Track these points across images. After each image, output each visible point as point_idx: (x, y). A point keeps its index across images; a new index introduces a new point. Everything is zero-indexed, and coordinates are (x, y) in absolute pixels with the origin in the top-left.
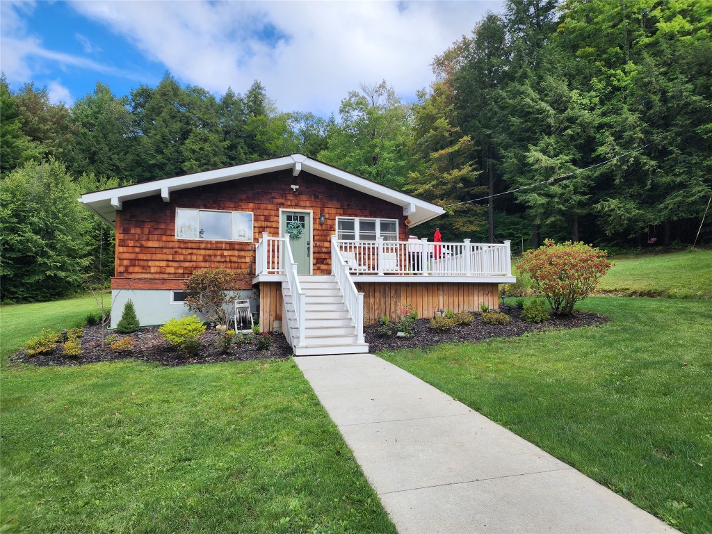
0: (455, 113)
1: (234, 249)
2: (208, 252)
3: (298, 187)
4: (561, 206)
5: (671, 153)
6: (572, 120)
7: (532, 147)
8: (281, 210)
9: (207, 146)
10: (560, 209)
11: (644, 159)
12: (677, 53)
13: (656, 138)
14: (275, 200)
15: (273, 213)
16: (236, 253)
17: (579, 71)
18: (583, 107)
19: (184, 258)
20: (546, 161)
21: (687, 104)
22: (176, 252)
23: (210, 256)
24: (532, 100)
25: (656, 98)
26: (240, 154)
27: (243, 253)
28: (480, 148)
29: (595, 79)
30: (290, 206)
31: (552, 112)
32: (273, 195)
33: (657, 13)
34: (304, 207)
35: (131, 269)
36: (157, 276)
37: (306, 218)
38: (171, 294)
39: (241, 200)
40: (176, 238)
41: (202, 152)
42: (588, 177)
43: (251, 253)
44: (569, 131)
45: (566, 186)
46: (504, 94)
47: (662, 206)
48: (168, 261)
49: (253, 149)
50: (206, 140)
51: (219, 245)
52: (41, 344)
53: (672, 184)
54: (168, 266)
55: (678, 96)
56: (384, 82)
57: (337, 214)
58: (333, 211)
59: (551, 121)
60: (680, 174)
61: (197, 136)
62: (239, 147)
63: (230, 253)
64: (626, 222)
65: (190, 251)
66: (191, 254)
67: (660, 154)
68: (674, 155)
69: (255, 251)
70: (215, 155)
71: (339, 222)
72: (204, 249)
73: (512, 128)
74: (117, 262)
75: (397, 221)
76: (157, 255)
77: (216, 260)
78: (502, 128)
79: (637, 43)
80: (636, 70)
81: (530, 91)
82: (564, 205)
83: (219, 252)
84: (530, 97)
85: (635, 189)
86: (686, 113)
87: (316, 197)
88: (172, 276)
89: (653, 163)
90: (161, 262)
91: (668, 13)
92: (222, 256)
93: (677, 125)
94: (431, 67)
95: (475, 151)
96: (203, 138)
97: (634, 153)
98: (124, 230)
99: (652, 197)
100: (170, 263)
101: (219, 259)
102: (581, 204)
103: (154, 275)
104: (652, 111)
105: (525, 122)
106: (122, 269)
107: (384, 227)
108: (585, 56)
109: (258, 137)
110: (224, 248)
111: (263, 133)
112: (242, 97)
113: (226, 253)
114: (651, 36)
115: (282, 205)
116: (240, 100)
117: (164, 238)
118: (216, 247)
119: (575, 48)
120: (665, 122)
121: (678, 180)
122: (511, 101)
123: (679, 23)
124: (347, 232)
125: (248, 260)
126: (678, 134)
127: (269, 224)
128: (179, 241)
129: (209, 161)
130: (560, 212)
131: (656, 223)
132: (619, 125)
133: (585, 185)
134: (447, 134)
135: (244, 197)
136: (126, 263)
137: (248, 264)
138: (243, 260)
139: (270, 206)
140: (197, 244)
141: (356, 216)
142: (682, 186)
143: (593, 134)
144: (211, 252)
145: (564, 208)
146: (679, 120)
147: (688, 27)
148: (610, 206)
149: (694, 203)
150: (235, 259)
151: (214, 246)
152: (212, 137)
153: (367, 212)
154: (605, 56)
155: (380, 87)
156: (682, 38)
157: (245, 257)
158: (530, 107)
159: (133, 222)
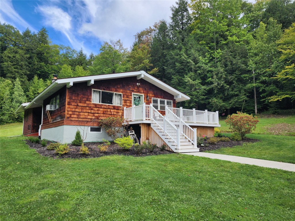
0: (151, 58)
1: (115, 109)
2: (105, 110)
3: (139, 84)
4: (196, 100)
5: (233, 83)
6: (199, 67)
7: (186, 76)
8: (133, 93)
9: (18, 56)
10: (196, 101)
11: (225, 85)
12: (235, 49)
13: (229, 78)
14: (130, 89)
15: (129, 94)
16: (116, 111)
17: (201, 50)
18: (203, 63)
19: (95, 112)
20: (191, 82)
21: (239, 67)
22: (92, 109)
23: (105, 111)
24: (185, 57)
25: (229, 63)
26: (35, 61)
27: (118, 111)
28: (160, 74)
29: (207, 53)
30: (136, 92)
31: (193, 63)
32: (130, 86)
33: (227, 33)
34: (141, 93)
35: (72, 116)
36: (84, 120)
37: (141, 97)
38: (89, 128)
39: (118, 88)
40: (92, 102)
41: (14, 58)
42: (205, 89)
43: (122, 111)
44: (199, 71)
45: (198, 92)
46: (173, 54)
47: (230, 102)
48: (89, 113)
49: (41, 60)
50: (16, 52)
51: (109, 107)
52: (65, 149)
53: (234, 95)
54: (88, 115)
55: (236, 64)
56: (120, 40)
57: (152, 97)
58: (151, 95)
59: (193, 67)
60: (236, 91)
61: (11, 50)
62: (34, 58)
63: (113, 110)
64: (219, 107)
65: (98, 109)
66: (98, 110)
67: (230, 83)
68: (234, 84)
69: (123, 110)
70: (22, 60)
71: (153, 100)
72: (103, 108)
73: (177, 68)
74: (66, 112)
75: (172, 101)
76: (84, 110)
77: (108, 113)
78: (171, 67)
79: (221, 43)
80: (221, 52)
81: (184, 54)
82: (197, 99)
83: (109, 110)
84: (184, 57)
85: (221, 95)
86: (239, 70)
87: (145, 89)
88: (90, 120)
89: (228, 86)
90: (86, 113)
91: (231, 34)
92: (110, 111)
93: (235, 74)
94: (135, 37)
95: (158, 74)
96: (15, 51)
97: (222, 82)
98: (70, 97)
99: (226, 99)
100: (90, 114)
101: (109, 113)
102: (203, 99)
103: (83, 119)
104: (228, 68)
105: (181, 66)
106: (68, 116)
107: (168, 103)
108: (202, 44)
109: (45, 54)
110: (111, 108)
111: (47, 53)
112: (35, 33)
113: (112, 110)
114: (225, 41)
115: (133, 91)
116: (35, 35)
117: (87, 102)
118: (108, 108)
119: (199, 41)
120: (231, 72)
121: (236, 93)
122: (176, 57)
123: (235, 38)
124: (155, 104)
125: (120, 114)
126: (236, 77)
127: (128, 99)
128: (93, 104)
129: (18, 63)
130: (196, 102)
131: (229, 108)
132: (217, 71)
133: (204, 92)
134: (147, 66)
135: (119, 86)
136: (70, 113)
137: (120, 116)
138: (118, 114)
139: (128, 91)
140: (100, 106)
141: (159, 98)
142: (237, 95)
143: (206, 74)
144: (106, 110)
145: (197, 100)
146: (237, 72)
147: (238, 40)
148: (214, 101)
149: (241, 102)
150: (115, 113)
151: (107, 107)
152: (20, 51)
153: (162, 97)
154: (209, 45)
155: (118, 42)
156: (236, 43)
157: (119, 113)
158: (184, 60)
159: (74, 94)
